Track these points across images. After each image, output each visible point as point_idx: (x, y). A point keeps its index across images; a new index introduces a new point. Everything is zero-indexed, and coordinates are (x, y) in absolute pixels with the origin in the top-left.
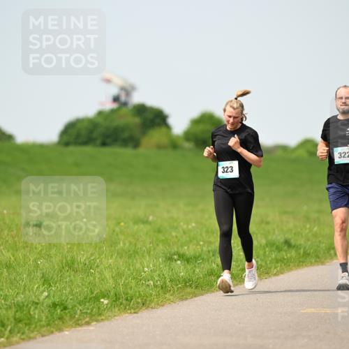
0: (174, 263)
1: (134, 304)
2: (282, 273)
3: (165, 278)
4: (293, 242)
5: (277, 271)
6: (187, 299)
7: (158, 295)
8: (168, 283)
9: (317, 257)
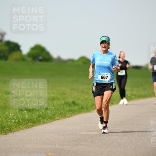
0: (23, 112)
1: (5, 130)
2: (71, 116)
3: (19, 118)
4: (76, 102)
5: (69, 116)
6: (29, 128)
7: (16, 126)
8: (21, 121)
9: (87, 109)
